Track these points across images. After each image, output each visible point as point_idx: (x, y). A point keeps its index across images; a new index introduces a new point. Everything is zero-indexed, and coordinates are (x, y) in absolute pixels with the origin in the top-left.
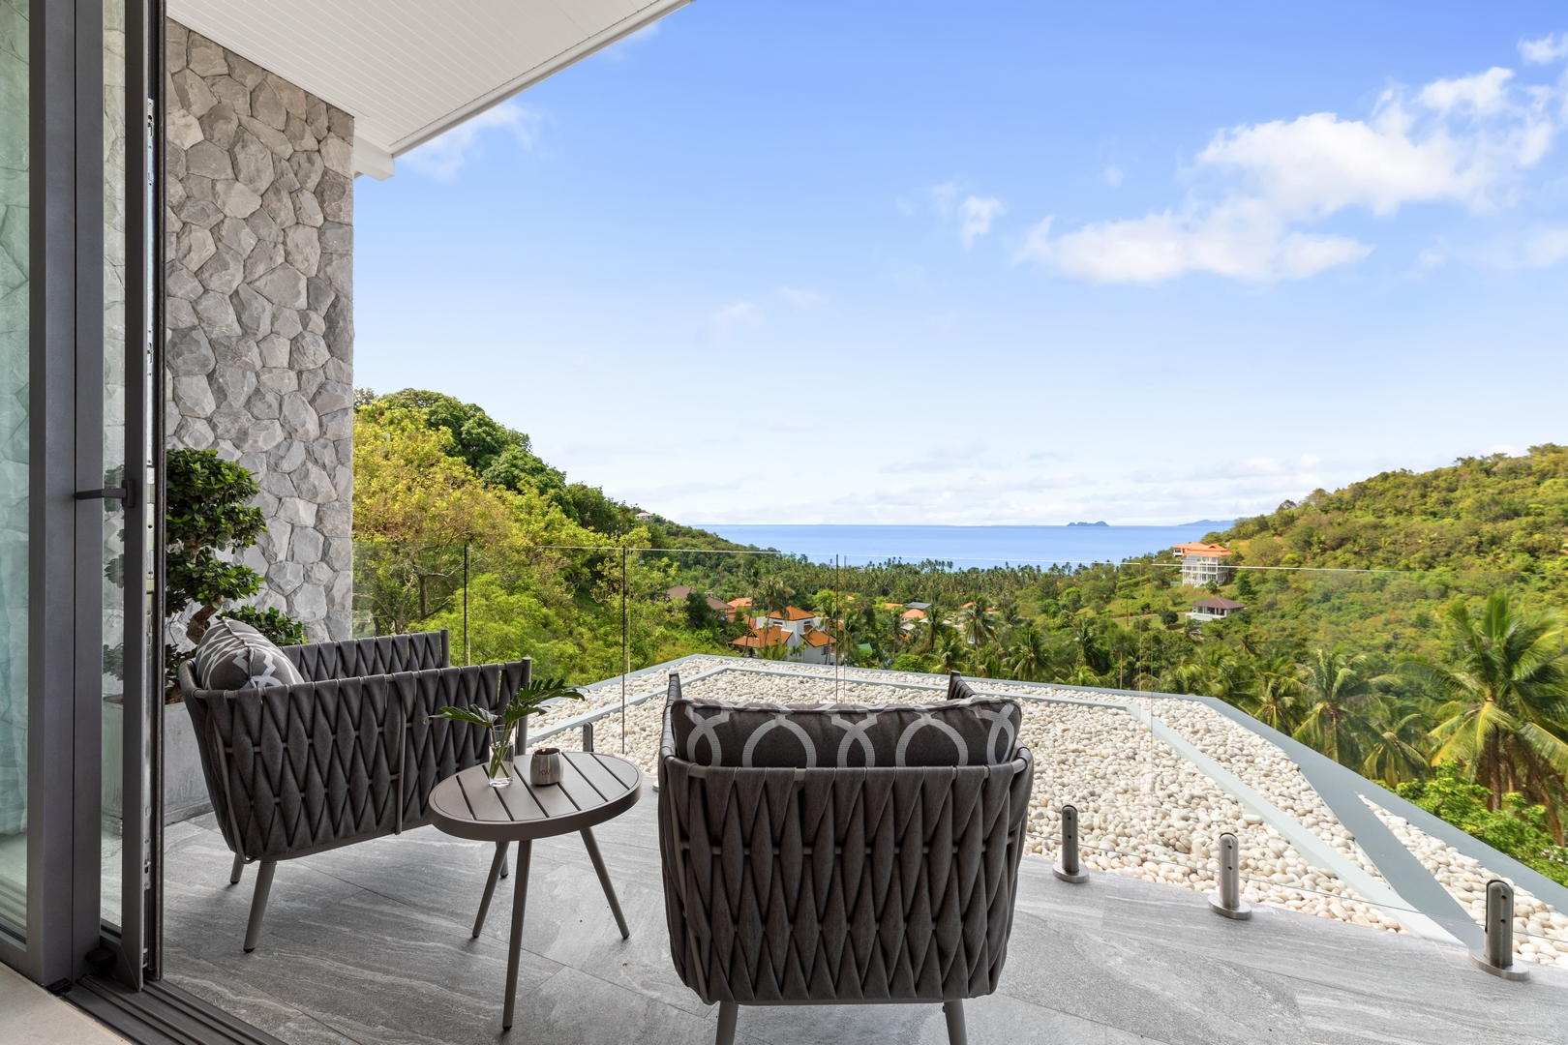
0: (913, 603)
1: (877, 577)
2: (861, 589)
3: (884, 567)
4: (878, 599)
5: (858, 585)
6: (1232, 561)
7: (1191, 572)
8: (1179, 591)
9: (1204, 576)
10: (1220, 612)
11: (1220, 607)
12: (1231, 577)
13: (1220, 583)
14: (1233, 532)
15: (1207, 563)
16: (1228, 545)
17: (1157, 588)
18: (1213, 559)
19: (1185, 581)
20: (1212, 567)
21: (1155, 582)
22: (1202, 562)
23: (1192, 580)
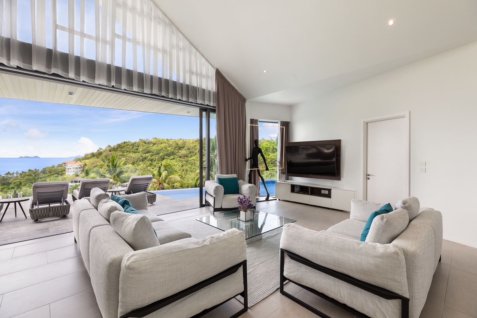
6: (83, 166)
7: (69, 170)
8: (65, 177)
9: (74, 172)
10: (79, 182)
11: (79, 180)
12: (83, 171)
13: (79, 173)
14: (84, 158)
15: (75, 167)
16: (82, 161)
17: (56, 177)
18: (77, 165)
19: (67, 174)
20: (77, 168)
21: (56, 175)
22: (73, 167)
23: (70, 173)
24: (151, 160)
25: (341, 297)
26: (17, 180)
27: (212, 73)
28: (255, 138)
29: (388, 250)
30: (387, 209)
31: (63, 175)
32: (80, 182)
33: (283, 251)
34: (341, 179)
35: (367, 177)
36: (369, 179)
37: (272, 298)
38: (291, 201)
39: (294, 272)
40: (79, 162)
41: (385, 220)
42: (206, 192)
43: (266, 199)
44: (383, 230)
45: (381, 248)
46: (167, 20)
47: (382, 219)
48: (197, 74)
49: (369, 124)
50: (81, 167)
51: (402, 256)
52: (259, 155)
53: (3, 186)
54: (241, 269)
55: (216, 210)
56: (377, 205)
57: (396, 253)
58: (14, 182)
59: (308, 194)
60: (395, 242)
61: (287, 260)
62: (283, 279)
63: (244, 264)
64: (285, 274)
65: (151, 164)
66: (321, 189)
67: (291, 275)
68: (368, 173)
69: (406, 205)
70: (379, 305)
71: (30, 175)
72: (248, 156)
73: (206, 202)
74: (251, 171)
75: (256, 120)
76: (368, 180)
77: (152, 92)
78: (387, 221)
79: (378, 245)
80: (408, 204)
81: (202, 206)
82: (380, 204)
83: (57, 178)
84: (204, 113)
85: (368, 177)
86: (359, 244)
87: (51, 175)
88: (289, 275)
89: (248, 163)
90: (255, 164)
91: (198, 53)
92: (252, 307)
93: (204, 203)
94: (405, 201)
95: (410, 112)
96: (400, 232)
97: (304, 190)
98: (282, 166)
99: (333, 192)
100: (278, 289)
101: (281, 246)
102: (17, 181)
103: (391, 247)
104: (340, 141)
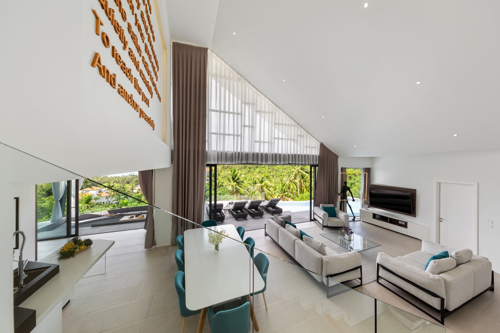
0: (138, 185)
1: (126, 179)
2: (120, 182)
3: (128, 176)
4: (126, 185)
5: (119, 181)
24: (250, 168)
25: (411, 291)
27: (318, 145)
28: (344, 181)
29: (435, 278)
30: (444, 255)
33: (378, 265)
34: (417, 216)
35: (440, 220)
36: (441, 221)
37: (373, 283)
38: (373, 224)
39: (385, 275)
41: (436, 264)
42: (314, 213)
43: (353, 220)
44: (435, 268)
45: (431, 275)
46: (296, 124)
47: (435, 262)
48: (310, 147)
49: (441, 184)
51: (442, 281)
52: (348, 192)
54: (359, 269)
55: (324, 226)
56: (443, 247)
57: (439, 280)
59: (387, 222)
60: (441, 275)
61: (381, 269)
62: (378, 277)
63: (360, 267)
64: (380, 275)
65: (249, 171)
66: (398, 221)
67: (384, 276)
68: (441, 217)
69: (458, 255)
70: (430, 298)
72: (339, 191)
73: (314, 218)
74: (341, 202)
75: (345, 168)
76: (441, 222)
77: (289, 162)
78: (437, 264)
79: (431, 274)
80: (459, 255)
81: (311, 220)
82: (444, 247)
86: (420, 271)
88: (382, 276)
89: (339, 197)
90: (344, 197)
91: (311, 136)
92: (364, 285)
93: (312, 218)
94: (457, 253)
95: (478, 184)
96: (447, 270)
97: (383, 218)
98: (364, 198)
99: (408, 225)
100: (375, 280)
101: (377, 262)
103: (437, 277)
104: (415, 190)
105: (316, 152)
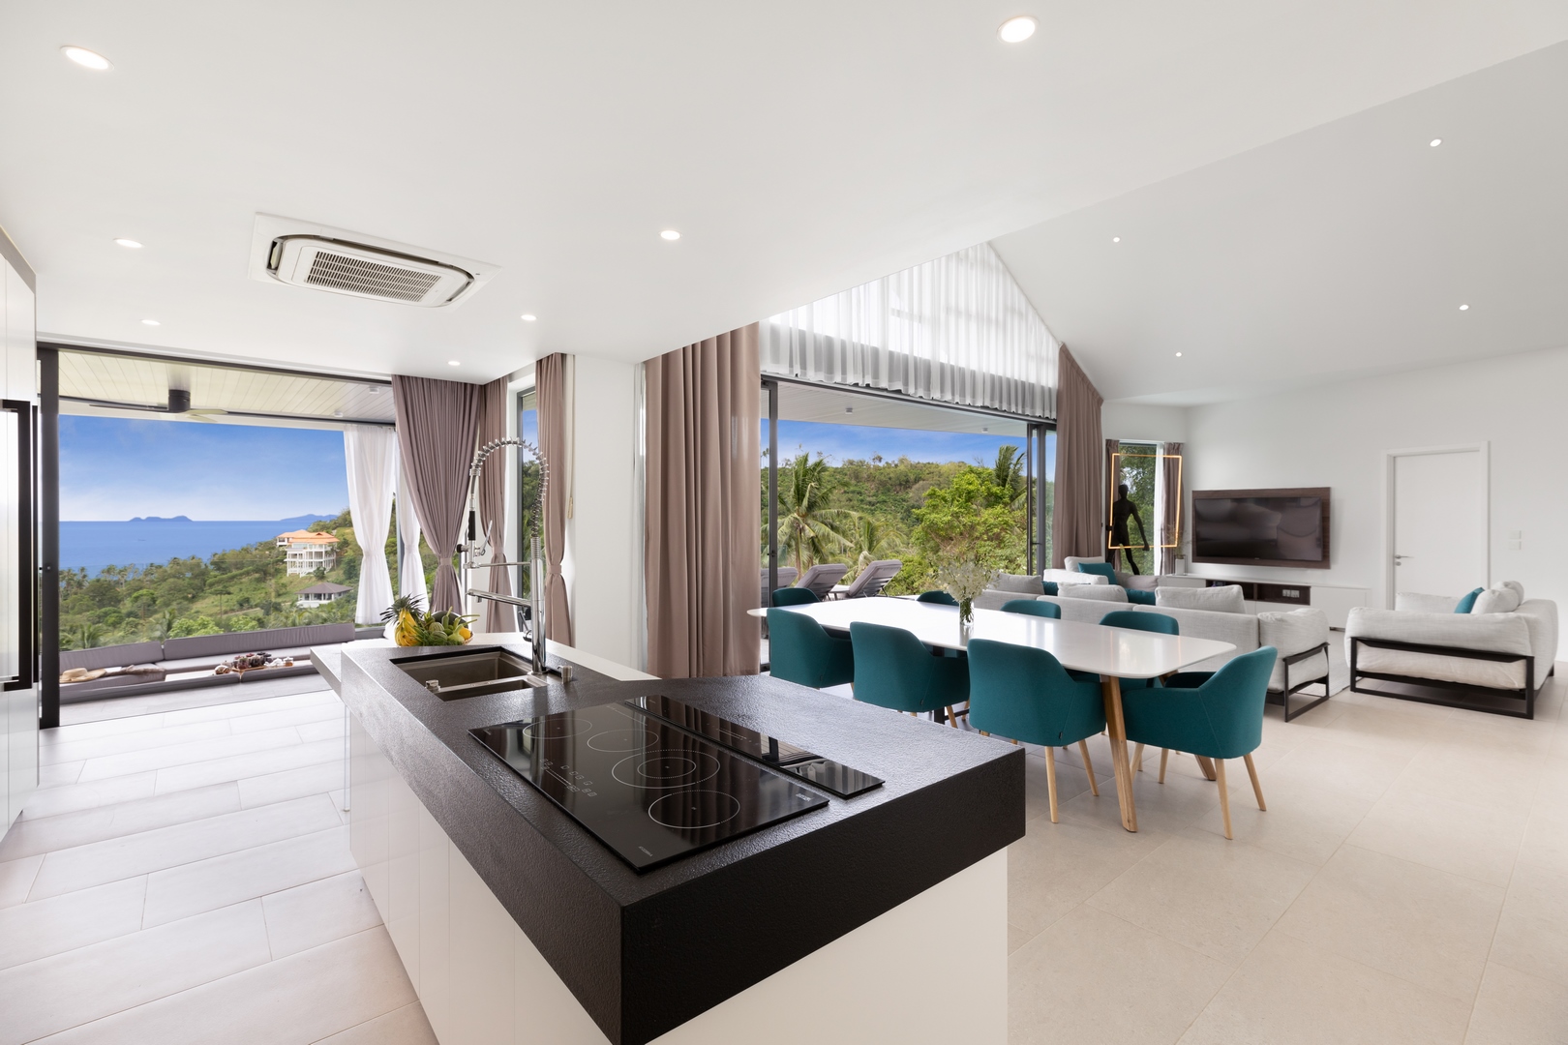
6: (339, 548)
7: (298, 560)
8: (283, 581)
9: (311, 564)
10: (327, 597)
11: (327, 592)
12: (338, 562)
13: (328, 569)
14: (340, 521)
15: (314, 550)
16: (334, 532)
17: (259, 580)
18: (321, 546)
19: (290, 571)
20: (319, 554)
21: (257, 575)
22: (309, 550)
23: (297, 570)
26: (141, 588)
27: (1053, 353)
31: (279, 576)
32: (330, 598)
33: (1355, 641)
34: (1333, 566)
35: (1395, 560)
36: (1399, 564)
40: (324, 534)
49: (1398, 460)
50: (332, 550)
53: (103, 610)
58: (135, 594)
61: (1362, 649)
62: (1355, 675)
66: (1280, 588)
68: (1398, 553)
71: (177, 575)
75: (1116, 442)
76: (1397, 567)
83: (263, 585)
84: (1035, 432)
85: (1398, 560)
87: (241, 575)
90: (1119, 536)
95: (1489, 444)
99: (1313, 593)
101: (1350, 634)
102: (141, 592)
104: (1327, 490)
105: (1047, 376)
